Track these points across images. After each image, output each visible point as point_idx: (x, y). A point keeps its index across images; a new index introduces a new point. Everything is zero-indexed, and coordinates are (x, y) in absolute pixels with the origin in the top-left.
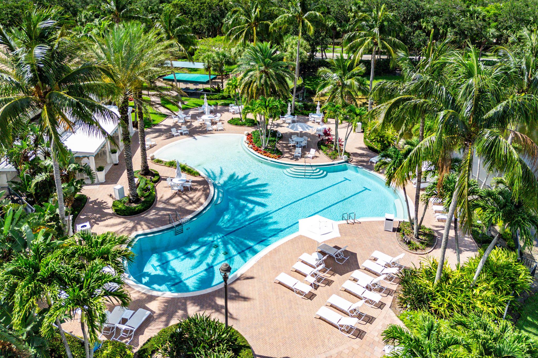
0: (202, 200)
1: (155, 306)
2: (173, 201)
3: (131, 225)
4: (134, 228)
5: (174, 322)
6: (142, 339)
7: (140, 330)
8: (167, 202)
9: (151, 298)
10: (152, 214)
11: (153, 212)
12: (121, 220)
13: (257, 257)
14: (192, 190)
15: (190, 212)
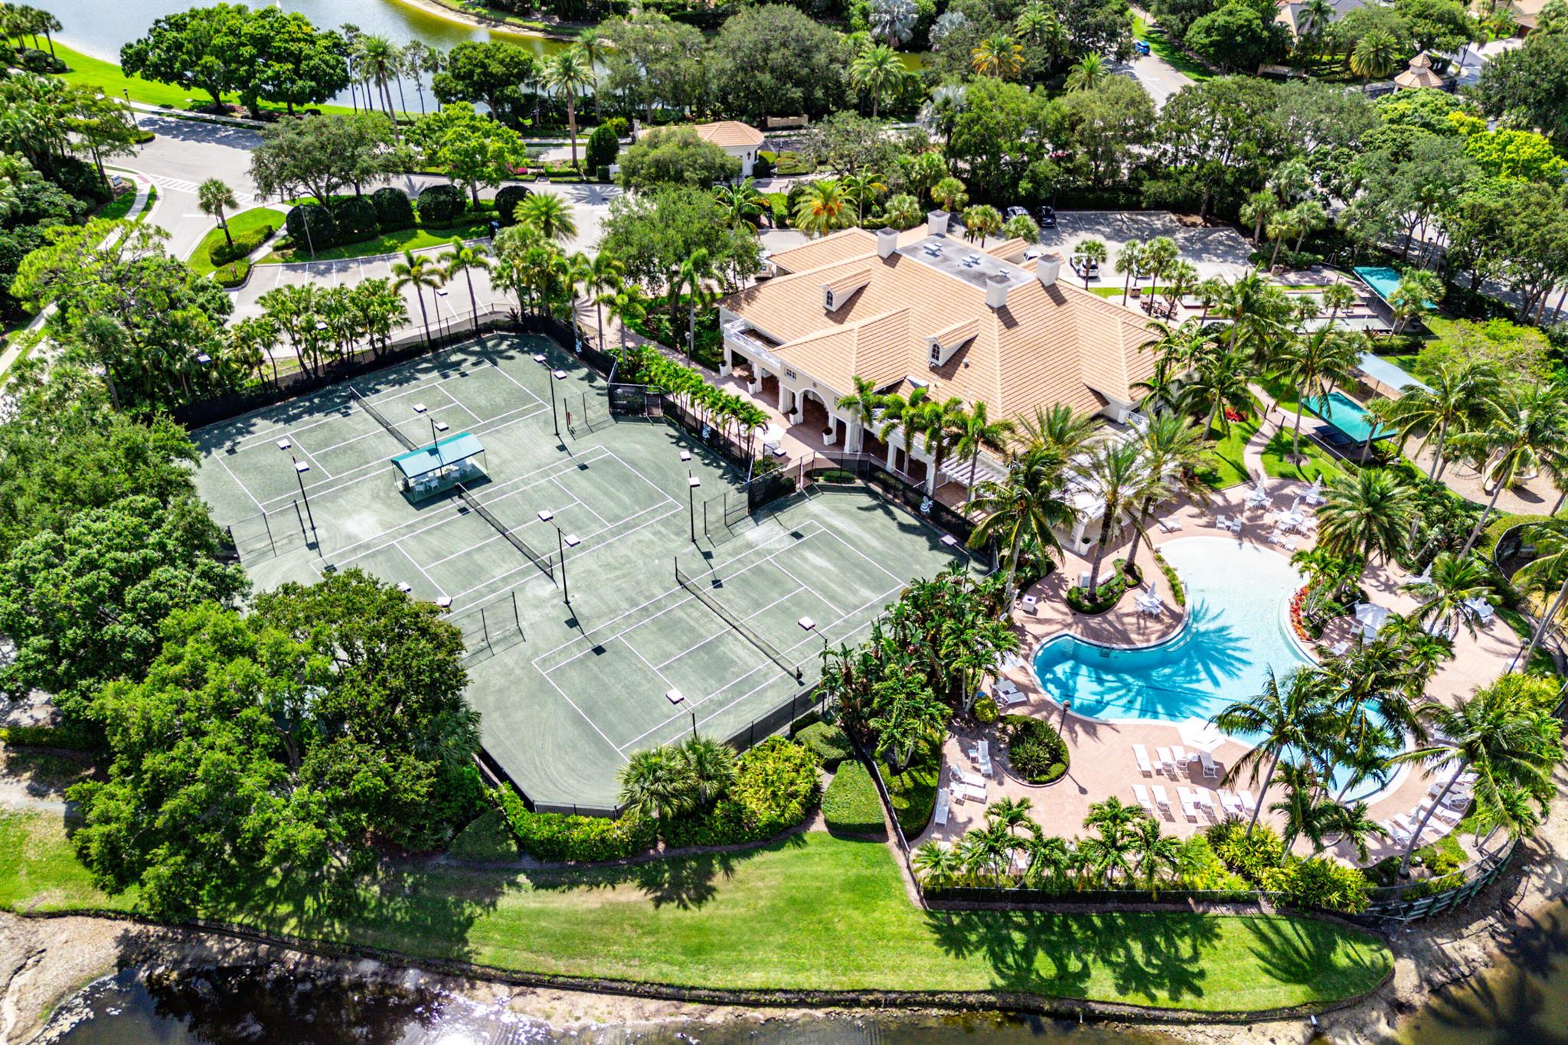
0: (1153, 637)
1: (1033, 697)
2: (1126, 620)
3: (1070, 619)
4: (1069, 626)
5: (1037, 716)
6: (1010, 712)
7: (1014, 705)
8: (1119, 617)
9: (1035, 691)
10: (1095, 622)
11: (1098, 620)
12: (1065, 609)
13: (1154, 722)
14: (1157, 618)
15: (1130, 641)
